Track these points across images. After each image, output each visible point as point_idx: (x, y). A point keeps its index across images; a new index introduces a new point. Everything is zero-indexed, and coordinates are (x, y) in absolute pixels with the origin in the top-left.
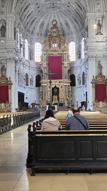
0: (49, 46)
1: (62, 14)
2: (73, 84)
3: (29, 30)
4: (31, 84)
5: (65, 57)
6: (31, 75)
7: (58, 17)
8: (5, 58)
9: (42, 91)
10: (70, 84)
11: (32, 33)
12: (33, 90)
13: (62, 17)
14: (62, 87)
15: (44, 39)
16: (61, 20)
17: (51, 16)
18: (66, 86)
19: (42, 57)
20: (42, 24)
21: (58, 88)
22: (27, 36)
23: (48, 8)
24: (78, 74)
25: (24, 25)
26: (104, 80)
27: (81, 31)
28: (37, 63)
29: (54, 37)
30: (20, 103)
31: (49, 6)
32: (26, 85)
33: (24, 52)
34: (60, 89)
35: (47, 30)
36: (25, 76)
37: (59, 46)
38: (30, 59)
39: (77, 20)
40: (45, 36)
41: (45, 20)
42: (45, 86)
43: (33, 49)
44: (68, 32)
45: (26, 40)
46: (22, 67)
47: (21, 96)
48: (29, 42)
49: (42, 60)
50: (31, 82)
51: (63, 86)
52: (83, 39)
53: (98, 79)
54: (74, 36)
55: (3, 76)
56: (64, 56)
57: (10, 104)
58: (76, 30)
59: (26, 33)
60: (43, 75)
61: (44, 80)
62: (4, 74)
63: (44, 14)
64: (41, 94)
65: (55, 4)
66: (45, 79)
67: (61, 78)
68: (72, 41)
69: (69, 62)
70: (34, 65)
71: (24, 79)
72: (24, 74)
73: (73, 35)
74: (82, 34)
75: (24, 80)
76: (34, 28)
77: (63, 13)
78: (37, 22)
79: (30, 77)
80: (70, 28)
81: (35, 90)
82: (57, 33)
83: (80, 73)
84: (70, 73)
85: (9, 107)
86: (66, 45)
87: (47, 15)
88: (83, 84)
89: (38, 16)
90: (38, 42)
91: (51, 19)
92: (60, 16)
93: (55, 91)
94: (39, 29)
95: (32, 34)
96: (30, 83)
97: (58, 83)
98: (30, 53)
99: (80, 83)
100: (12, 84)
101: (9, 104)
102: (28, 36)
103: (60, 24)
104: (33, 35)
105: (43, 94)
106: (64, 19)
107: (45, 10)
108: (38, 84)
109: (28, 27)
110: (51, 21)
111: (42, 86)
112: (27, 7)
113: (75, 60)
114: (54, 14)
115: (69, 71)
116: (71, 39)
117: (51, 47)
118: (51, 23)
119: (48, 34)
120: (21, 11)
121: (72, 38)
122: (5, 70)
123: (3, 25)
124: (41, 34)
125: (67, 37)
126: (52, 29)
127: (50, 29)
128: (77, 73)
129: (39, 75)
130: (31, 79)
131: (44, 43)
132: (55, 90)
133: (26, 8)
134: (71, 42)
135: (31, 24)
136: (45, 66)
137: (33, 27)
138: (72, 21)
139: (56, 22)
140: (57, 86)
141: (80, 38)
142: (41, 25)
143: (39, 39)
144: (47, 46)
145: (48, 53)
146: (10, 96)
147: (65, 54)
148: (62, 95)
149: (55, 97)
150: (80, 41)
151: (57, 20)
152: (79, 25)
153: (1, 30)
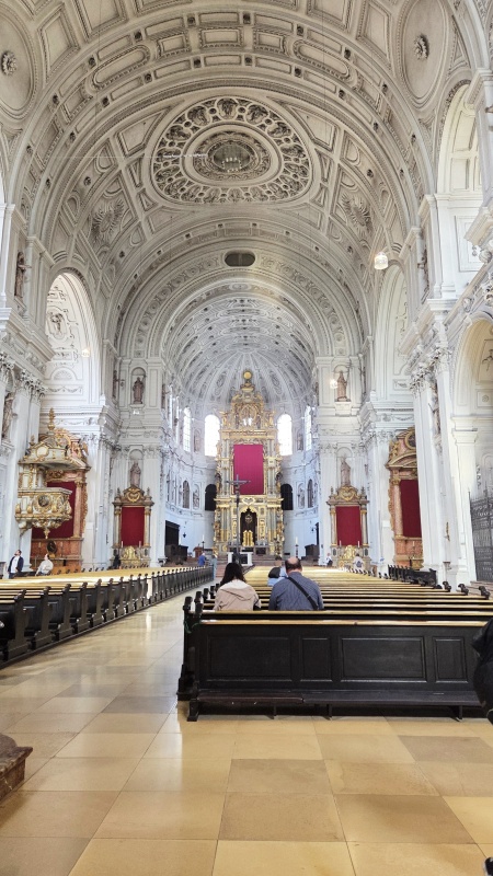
0: (236, 423)
1: (264, 358)
2: (287, 505)
3: (193, 389)
4: (196, 504)
5: (269, 446)
7: (256, 363)
8: (140, 448)
9: (219, 519)
10: (280, 506)
11: (200, 395)
12: (198, 517)
13: (264, 365)
14: (262, 512)
15: (224, 409)
16: (262, 371)
17: (240, 362)
18: (272, 509)
19: (219, 446)
20: (222, 378)
21: (255, 514)
22: (189, 400)
23: (234, 346)
25: (183, 380)
26: (355, 498)
27: (304, 393)
28: (209, 459)
29: (246, 403)
30: (170, 546)
31: (236, 341)
32: (183, 507)
33: (181, 436)
34: (259, 516)
35: (231, 391)
37: (258, 423)
38: (195, 450)
39: (295, 370)
40: (228, 402)
41: (229, 370)
42: (225, 509)
44: (277, 394)
45: (186, 411)
46: (175, 466)
47: (172, 531)
48: (194, 414)
49: (220, 453)
51: (265, 510)
52: (309, 408)
53: (341, 495)
54: (289, 402)
55: (133, 486)
56: (266, 444)
57: (147, 549)
58: (293, 390)
59: (188, 395)
60: (221, 485)
61: (223, 495)
62: (136, 482)
63: (226, 358)
64: (217, 528)
65: (249, 338)
66: (225, 493)
67: (261, 492)
68: (285, 413)
69: (279, 456)
70: (202, 464)
71: (180, 493)
72: (180, 483)
73: (286, 400)
74: (306, 399)
75: (179, 496)
76: (203, 385)
77: (265, 356)
78: (211, 374)
79: (192, 489)
80: (279, 386)
81: (203, 518)
82: (253, 397)
84: (280, 482)
85: (144, 556)
87: (233, 359)
88: (310, 505)
89: (214, 361)
90: (211, 414)
91: (240, 367)
92: (259, 362)
93: (249, 521)
94: (214, 389)
95: (199, 397)
96: (194, 501)
97: (254, 502)
99: (303, 504)
100: (152, 504)
101: (144, 549)
102: (191, 402)
103: (258, 377)
104: (203, 399)
105: (220, 527)
106: (268, 368)
107: (229, 350)
108: (211, 505)
109: (191, 384)
110: (241, 372)
111: (219, 508)
112: (191, 342)
113: (291, 453)
114: (247, 356)
115: (279, 476)
116: (283, 408)
117: (239, 424)
118: (241, 375)
119: (234, 398)
120: (178, 350)
122: (140, 474)
123: (138, 379)
124: (219, 398)
125: (274, 405)
126: (243, 387)
127: (237, 388)
128: (297, 483)
129: (213, 485)
131: (226, 417)
132: (248, 519)
133: (189, 345)
134: (283, 416)
135: (199, 378)
136: (227, 466)
137: (202, 383)
138: (285, 373)
139: (252, 373)
140: (253, 510)
141: (301, 407)
142: (220, 380)
143: (214, 409)
144: (230, 422)
145: (233, 437)
146: (146, 530)
147: (271, 440)
148: (263, 529)
149: (248, 534)
150: (302, 413)
151: (253, 370)
152: (299, 381)
153: (134, 389)
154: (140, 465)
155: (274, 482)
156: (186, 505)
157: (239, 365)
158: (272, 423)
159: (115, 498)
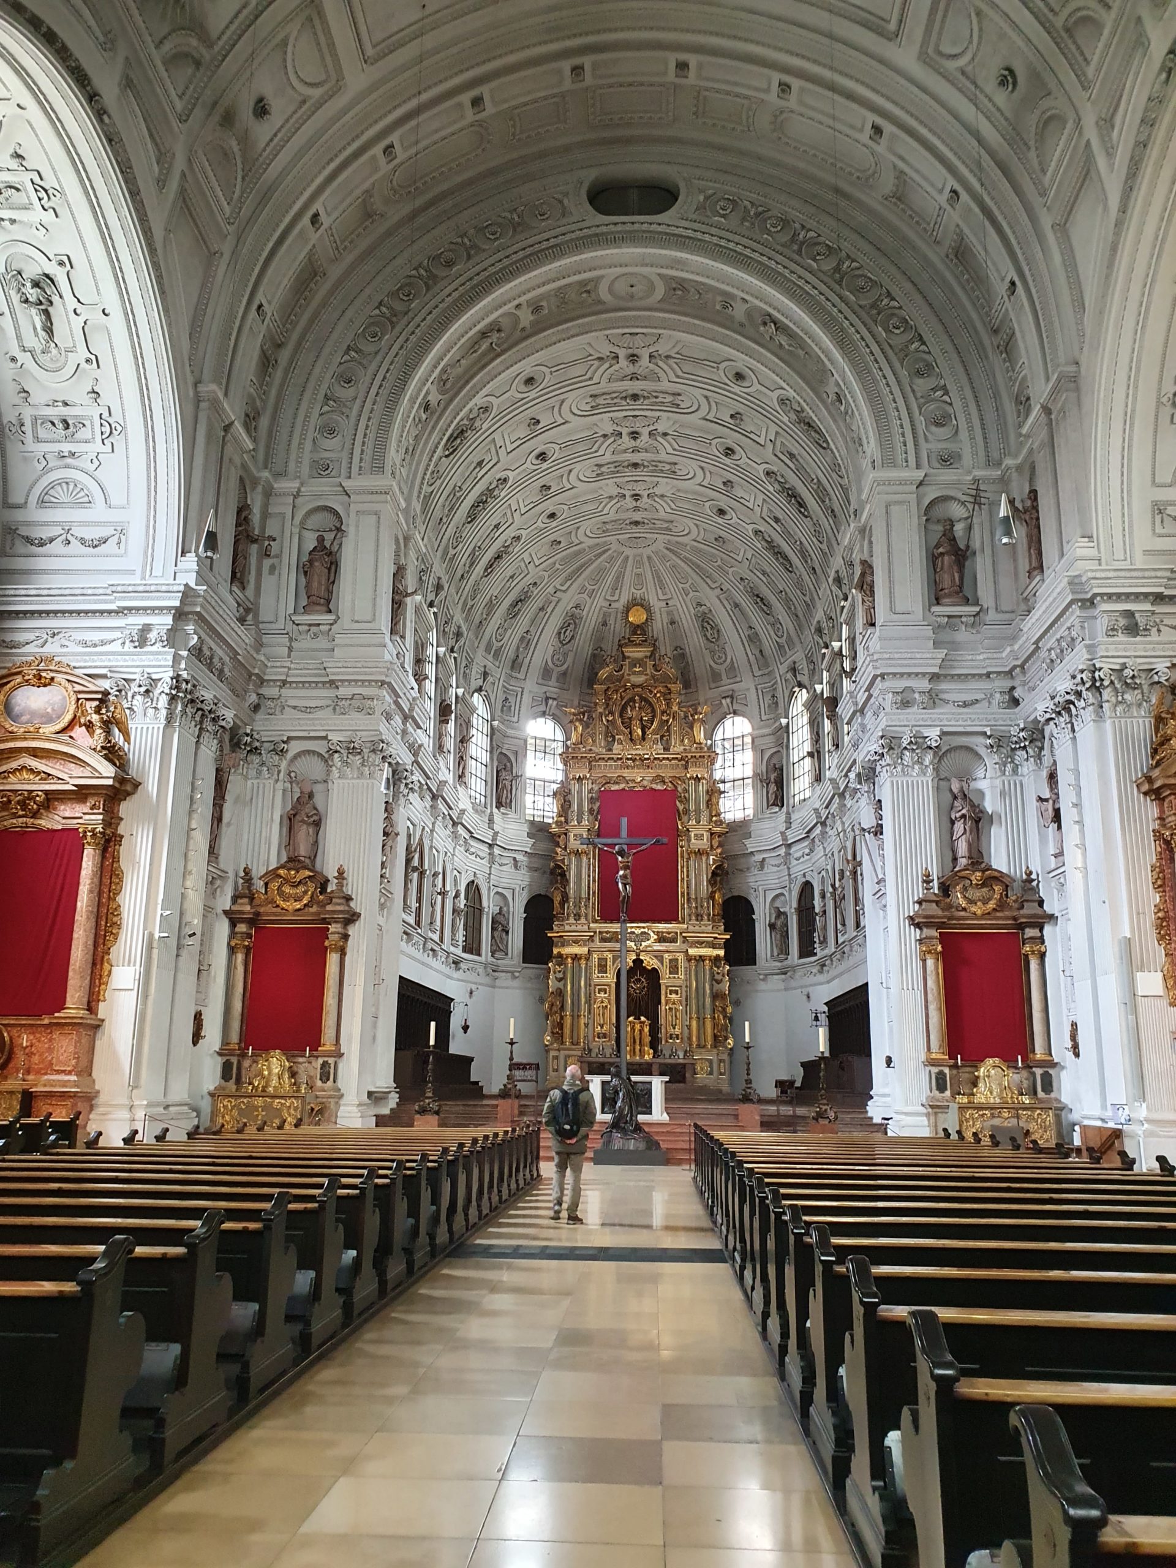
0: (606, 736)
1: (683, 564)
2: (740, 950)
3: (496, 645)
4: (499, 948)
5: (694, 796)
6: (497, 893)
7: (660, 581)
8: (321, 747)
9: (560, 985)
10: (722, 953)
11: (515, 664)
12: (504, 979)
13: (681, 586)
14: (674, 969)
15: (576, 703)
16: (675, 602)
17: (619, 578)
18: (701, 959)
19: (564, 795)
20: (572, 621)
21: (654, 975)
22: (485, 674)
23: (605, 527)
24: (771, 895)
26: (1002, 905)
27: (789, 653)
28: (538, 829)
29: (634, 686)
30: (409, 1054)
31: (610, 511)
32: (465, 950)
33: (462, 760)
34: (665, 977)
35: (594, 656)
36: (462, 895)
38: (499, 805)
39: (765, 592)
40: (585, 684)
41: (589, 601)
42: (576, 958)
43: (516, 753)
44: (712, 663)
45: (478, 700)
48: (498, 713)
49: (564, 812)
50: (496, 934)
51: (683, 963)
52: (801, 695)
53: (958, 898)
54: (747, 686)
55: (294, 862)
56: (686, 791)
57: (331, 1061)
58: (757, 653)
59: (482, 657)
60: (565, 899)
61: (572, 920)
62: (303, 850)
63: (582, 566)
64: (555, 1009)
65: (645, 499)
66: (578, 917)
67: (671, 916)
68: (735, 713)
69: (720, 823)
70: (516, 839)
71: (455, 911)
72: (456, 885)
73: (738, 679)
74: (794, 670)
75: (453, 920)
76: (522, 638)
77: (685, 560)
78: (542, 609)
79: (489, 905)
80: (721, 642)
81: (516, 983)
82: (650, 670)
83: (779, 891)
84: (719, 890)
85: (319, 1083)
86: (700, 735)
87: (602, 572)
88: (807, 950)
89: (552, 570)
90: (544, 714)
91: (618, 592)
92: (667, 579)
93: (639, 992)
94: (551, 650)
95: (512, 668)
96: (493, 937)
97: (651, 943)
98: (498, 772)
99: (784, 950)
100: (352, 918)
101: (320, 1061)
102: (490, 679)
103: (665, 621)
104: (521, 676)
105: (562, 1008)
106: (692, 594)
107: (591, 542)
108: (538, 948)
109: (491, 628)
110: (620, 605)
111: (560, 955)
113: (750, 814)
114: (639, 563)
115: (719, 875)
116: (728, 700)
117: (614, 740)
118: (619, 615)
119: (603, 674)
120: (452, 508)
121: (732, 697)
122: (317, 824)
123: (320, 540)
124: (564, 674)
125: (705, 693)
126: (626, 645)
127: (610, 647)
128: (767, 892)
129: (546, 896)
130: (501, 919)
131: (581, 720)
132: (638, 987)
134: (728, 722)
135: (512, 615)
136: (582, 846)
137: (520, 632)
138: (737, 605)
139: (648, 609)
140: (650, 962)
141: (779, 694)
142: (565, 626)
143: (550, 701)
144: (593, 736)
145: (597, 773)
147: (698, 779)
148: (676, 1013)
149: (637, 1025)
150: (781, 710)
151: (653, 601)
152: (776, 624)
153: (305, 570)
154: (318, 800)
155: (704, 888)
156: (472, 946)
157: (615, 588)
158: (700, 736)
159: (235, 899)
